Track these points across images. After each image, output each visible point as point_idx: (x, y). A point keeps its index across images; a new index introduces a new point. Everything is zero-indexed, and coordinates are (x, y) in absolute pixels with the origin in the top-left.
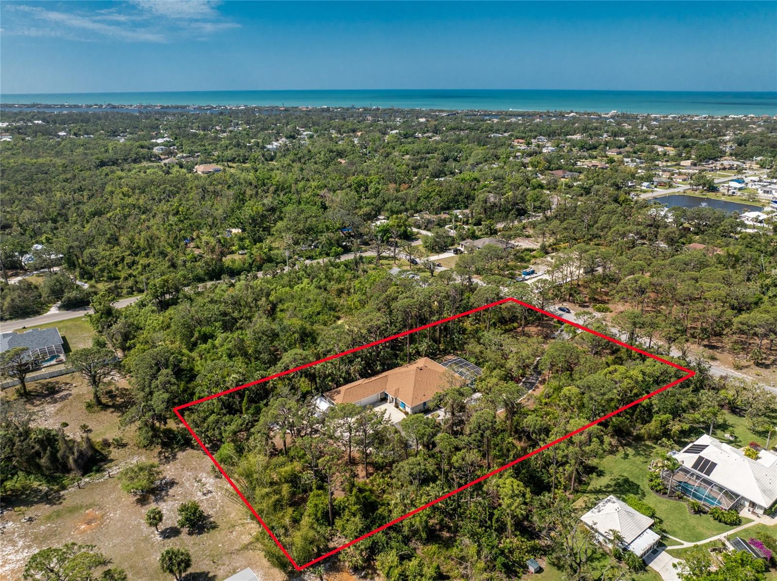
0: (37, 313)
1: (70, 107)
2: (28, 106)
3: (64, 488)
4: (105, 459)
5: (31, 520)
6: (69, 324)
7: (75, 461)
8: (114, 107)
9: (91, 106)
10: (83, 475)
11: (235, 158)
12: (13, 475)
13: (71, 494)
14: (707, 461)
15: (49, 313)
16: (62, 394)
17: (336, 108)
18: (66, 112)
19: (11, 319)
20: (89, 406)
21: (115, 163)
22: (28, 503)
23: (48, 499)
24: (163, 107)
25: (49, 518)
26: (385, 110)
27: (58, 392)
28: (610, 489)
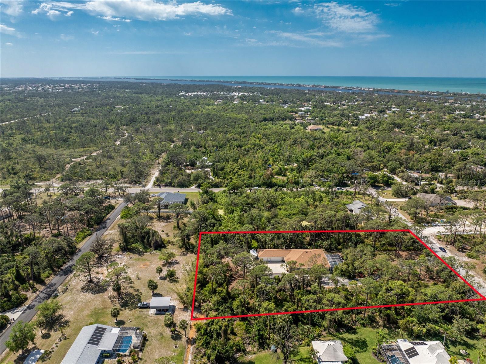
0: (187, 187)
1: (279, 85)
2: (260, 84)
3: (146, 252)
4: (165, 247)
5: (131, 258)
6: (194, 194)
7: (153, 244)
8: (300, 86)
9: (289, 85)
10: (154, 250)
11: (334, 123)
12: (136, 242)
13: (147, 255)
14: (415, 351)
15: (191, 188)
16: (171, 220)
17: (434, 92)
18: (273, 88)
19: (177, 187)
20: (175, 227)
21: (272, 120)
22: (134, 253)
23: (140, 254)
24: (325, 87)
25: (136, 260)
26: (471, 95)
27: (170, 219)
28: (350, 341)
